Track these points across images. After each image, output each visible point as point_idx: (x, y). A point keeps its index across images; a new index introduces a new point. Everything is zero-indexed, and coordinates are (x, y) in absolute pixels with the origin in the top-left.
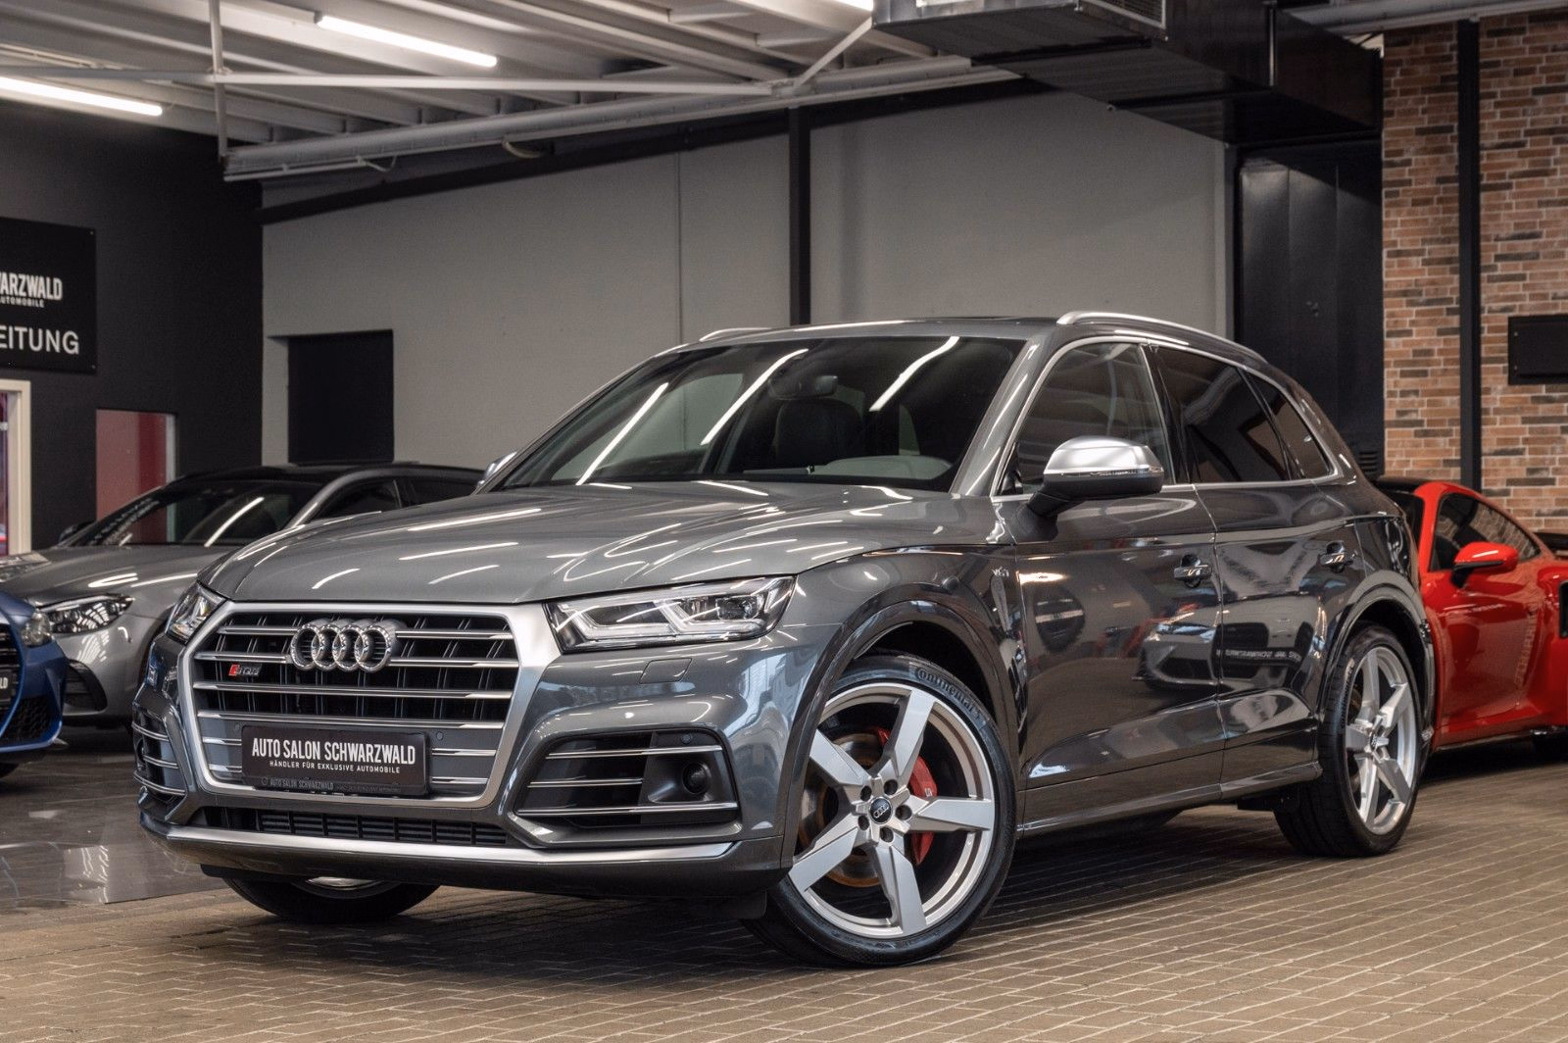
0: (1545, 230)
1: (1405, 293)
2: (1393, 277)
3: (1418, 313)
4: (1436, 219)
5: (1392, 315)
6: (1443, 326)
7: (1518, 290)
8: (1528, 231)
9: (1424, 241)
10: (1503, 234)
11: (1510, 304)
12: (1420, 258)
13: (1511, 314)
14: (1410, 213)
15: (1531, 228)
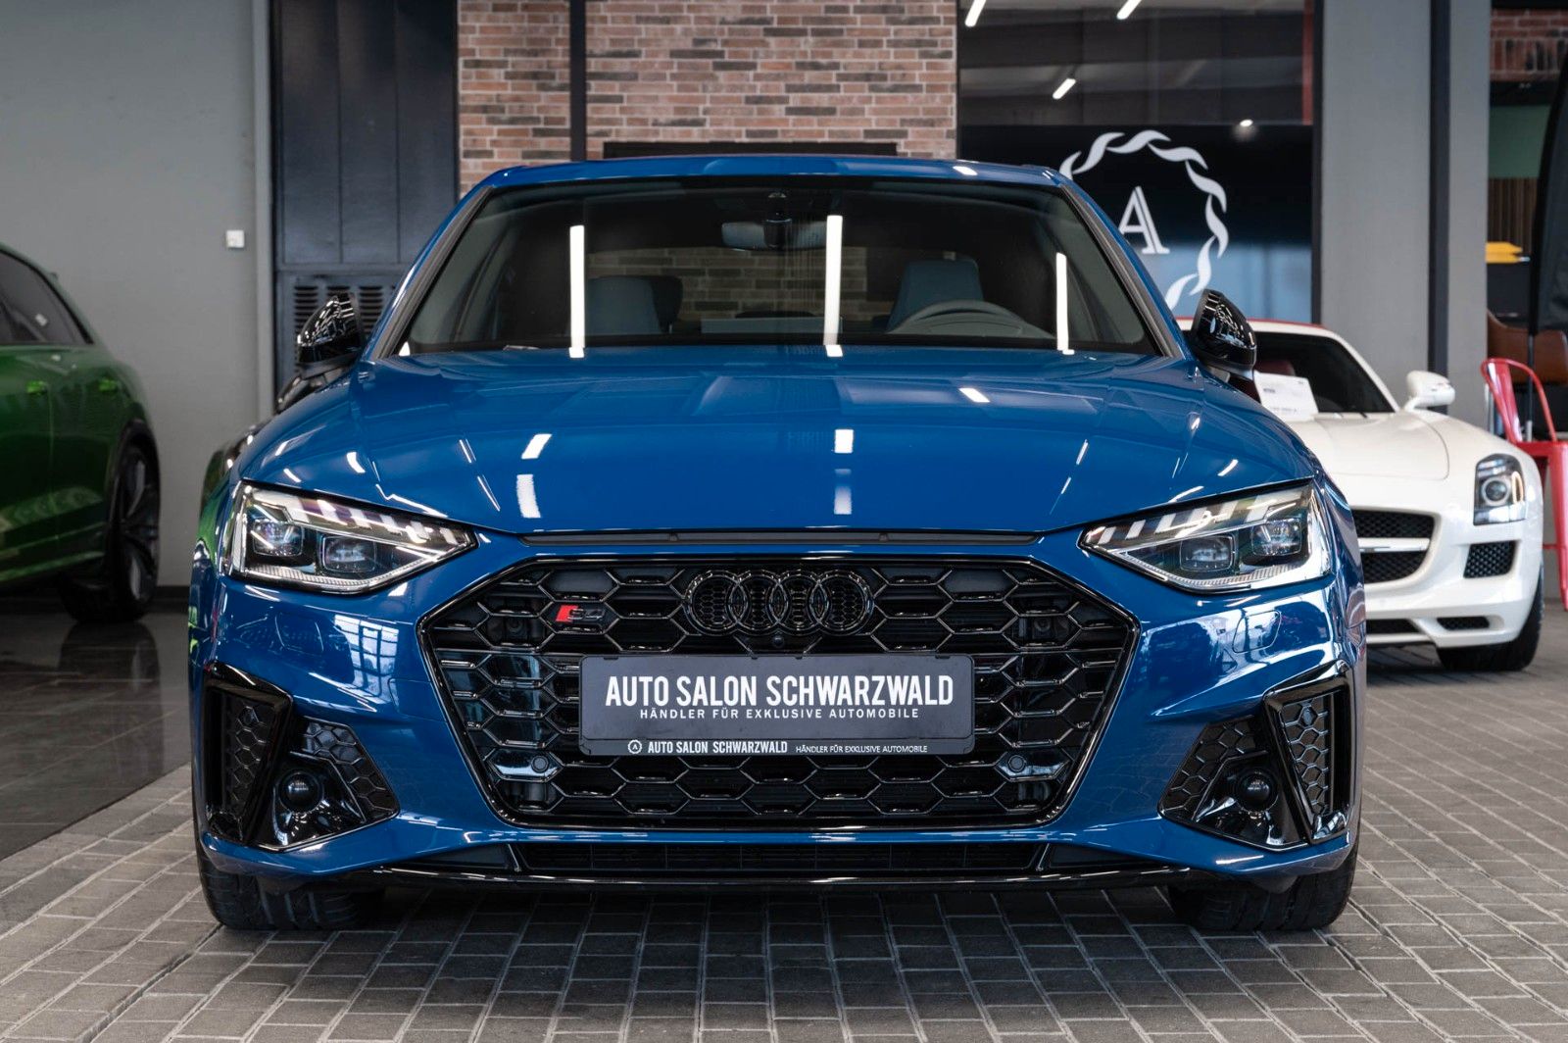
0: (644, 49)
1: (485, 109)
2: (470, 90)
3: (500, 132)
4: (520, 28)
5: (469, 133)
6: (526, 149)
7: (614, 112)
8: (625, 49)
9: (507, 52)
10: (597, 51)
11: (605, 128)
12: (502, 71)
13: (607, 139)
14: (490, 19)
15: (627, 45)
